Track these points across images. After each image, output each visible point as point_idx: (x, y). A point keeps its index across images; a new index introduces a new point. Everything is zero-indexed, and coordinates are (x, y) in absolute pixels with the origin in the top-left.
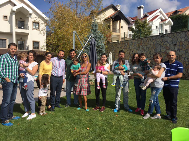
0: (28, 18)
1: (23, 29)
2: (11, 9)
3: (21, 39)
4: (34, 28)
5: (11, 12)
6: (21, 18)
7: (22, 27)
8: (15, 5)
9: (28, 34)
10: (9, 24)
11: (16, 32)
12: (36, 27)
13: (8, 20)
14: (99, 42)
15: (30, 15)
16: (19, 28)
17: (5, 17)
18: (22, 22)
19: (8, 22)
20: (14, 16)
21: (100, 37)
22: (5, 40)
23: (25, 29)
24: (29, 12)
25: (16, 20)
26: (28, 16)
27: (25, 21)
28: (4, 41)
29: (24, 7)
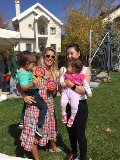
0: (47, 24)
1: (43, 34)
2: (34, 18)
3: (42, 43)
4: (51, 33)
5: (34, 21)
6: (41, 26)
7: (43, 33)
8: (37, 15)
9: (47, 38)
10: (33, 31)
11: (38, 38)
12: (53, 32)
13: (32, 28)
14: (114, 40)
15: (49, 21)
16: (41, 34)
17: (30, 25)
18: (42, 28)
19: (33, 29)
20: (36, 24)
21: (115, 35)
22: (31, 44)
23: (45, 34)
24: (47, 19)
25: (38, 27)
26: (47, 23)
27: (44, 27)
28: (30, 46)
29: (43, 15)
